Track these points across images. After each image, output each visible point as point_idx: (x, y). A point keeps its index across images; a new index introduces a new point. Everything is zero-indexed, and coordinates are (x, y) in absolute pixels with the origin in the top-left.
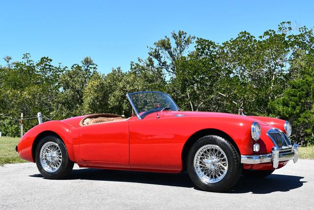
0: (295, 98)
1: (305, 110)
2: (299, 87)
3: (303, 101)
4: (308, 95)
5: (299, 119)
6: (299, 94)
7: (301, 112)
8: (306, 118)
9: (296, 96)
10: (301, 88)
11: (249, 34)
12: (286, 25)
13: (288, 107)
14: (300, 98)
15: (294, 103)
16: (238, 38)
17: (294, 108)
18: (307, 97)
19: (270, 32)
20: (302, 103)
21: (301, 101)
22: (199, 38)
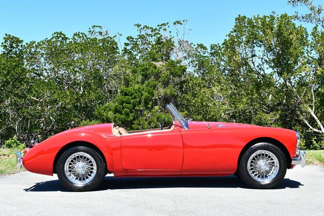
0: (129, 105)
1: (138, 117)
2: (132, 95)
3: (137, 108)
4: (140, 103)
5: (133, 126)
6: (134, 102)
7: (134, 119)
8: (139, 124)
9: (130, 103)
10: (134, 95)
11: (64, 35)
12: (97, 29)
13: (121, 114)
14: (134, 106)
15: (128, 110)
16: (52, 38)
17: (128, 115)
18: (139, 104)
19: (81, 35)
20: (135, 110)
21: (136, 108)
22: (8, 34)
